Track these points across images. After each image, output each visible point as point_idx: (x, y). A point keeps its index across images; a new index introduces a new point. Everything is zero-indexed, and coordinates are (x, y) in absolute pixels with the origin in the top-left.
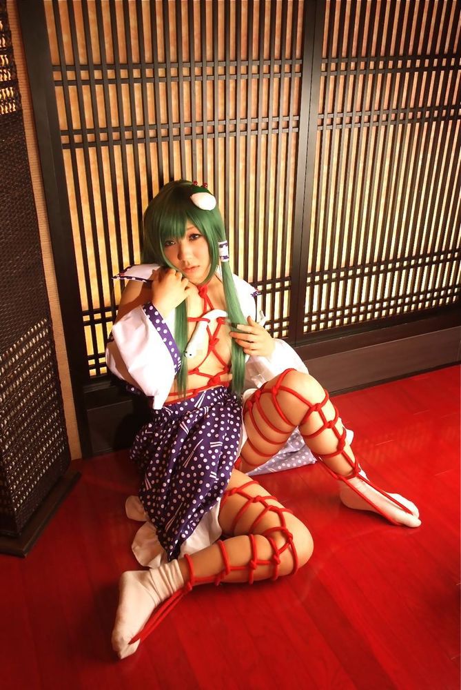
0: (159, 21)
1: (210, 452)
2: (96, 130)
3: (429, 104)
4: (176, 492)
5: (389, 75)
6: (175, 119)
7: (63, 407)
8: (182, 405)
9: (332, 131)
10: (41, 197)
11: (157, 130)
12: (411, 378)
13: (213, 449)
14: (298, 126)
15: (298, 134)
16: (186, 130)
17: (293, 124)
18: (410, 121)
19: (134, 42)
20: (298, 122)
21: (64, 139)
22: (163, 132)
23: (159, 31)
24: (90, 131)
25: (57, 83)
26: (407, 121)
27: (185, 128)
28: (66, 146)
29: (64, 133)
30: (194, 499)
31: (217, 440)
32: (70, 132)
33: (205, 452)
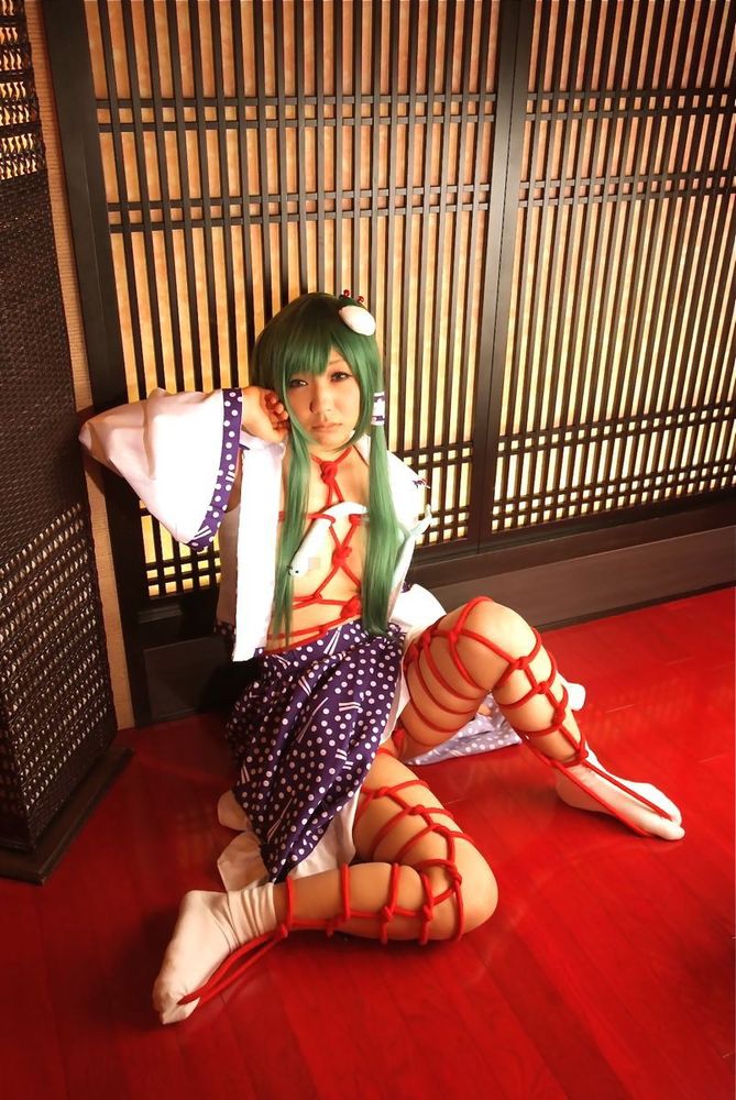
0: (268, 30)
1: (338, 718)
2: (164, 203)
3: (698, 168)
4: (284, 781)
5: (635, 121)
6: (290, 187)
7: (105, 644)
9: (541, 208)
10: (75, 309)
11: (261, 205)
12: (665, 605)
13: (343, 714)
14: (487, 200)
15: (487, 213)
16: (307, 205)
17: (479, 196)
18: (667, 194)
19: (227, 64)
20: (488, 194)
21: (114, 218)
22: (272, 207)
23: (268, 46)
24: (155, 205)
25: (104, 128)
26: (662, 194)
27: (307, 202)
28: (115, 229)
29: (113, 207)
30: (310, 792)
31: (350, 699)
32: (123, 205)
33: (330, 718)
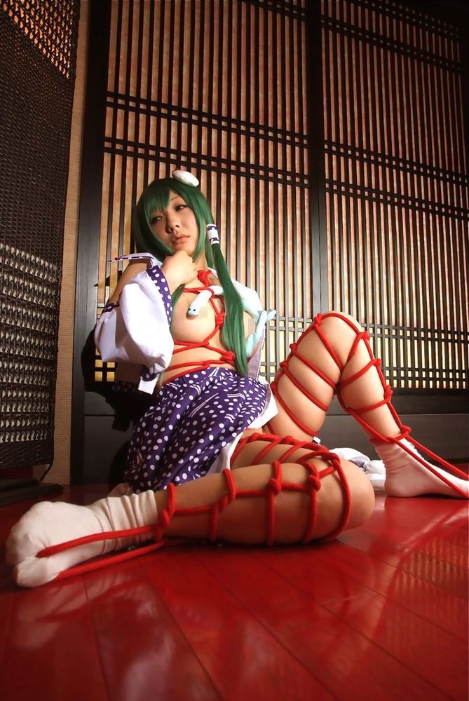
0: (195, 85)
1: (227, 400)
2: (135, 144)
8: (191, 378)
10: (77, 179)
11: (188, 157)
13: (231, 400)
19: (175, 94)
23: (195, 92)
24: (131, 144)
25: (110, 105)
28: (108, 150)
29: (108, 140)
30: (202, 437)
31: (237, 392)
32: (113, 140)
33: (221, 402)
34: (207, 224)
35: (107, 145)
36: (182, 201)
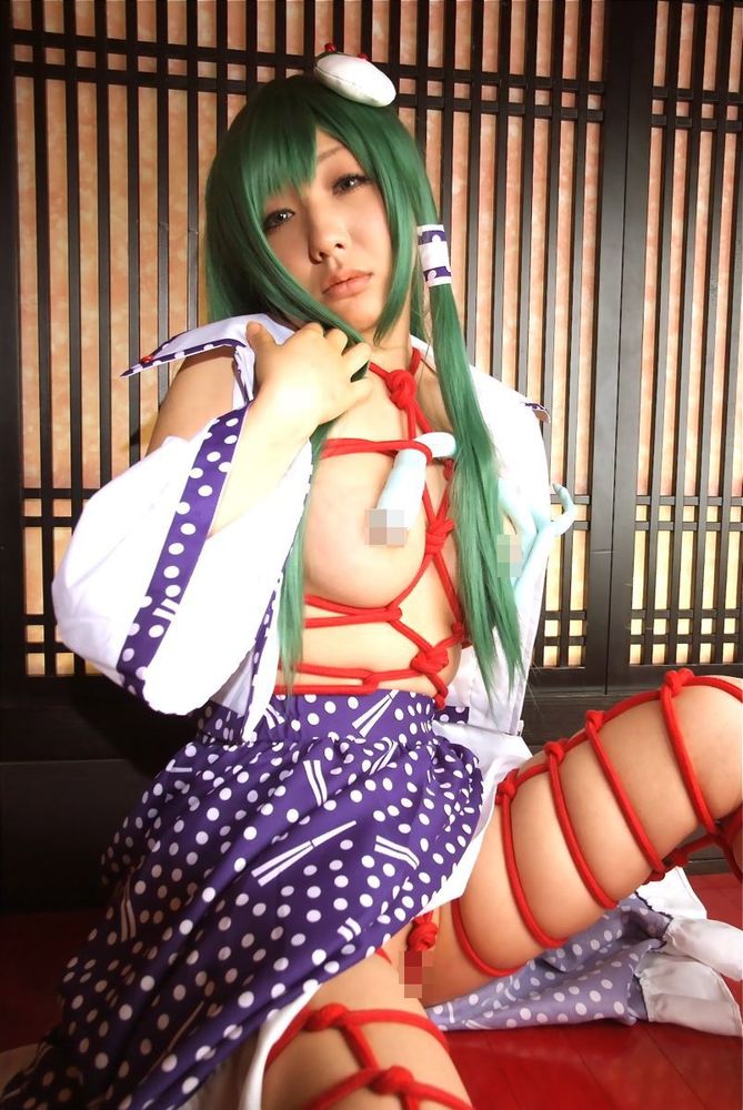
34: (419, 223)
35: (22, 53)
36: (348, 163)
